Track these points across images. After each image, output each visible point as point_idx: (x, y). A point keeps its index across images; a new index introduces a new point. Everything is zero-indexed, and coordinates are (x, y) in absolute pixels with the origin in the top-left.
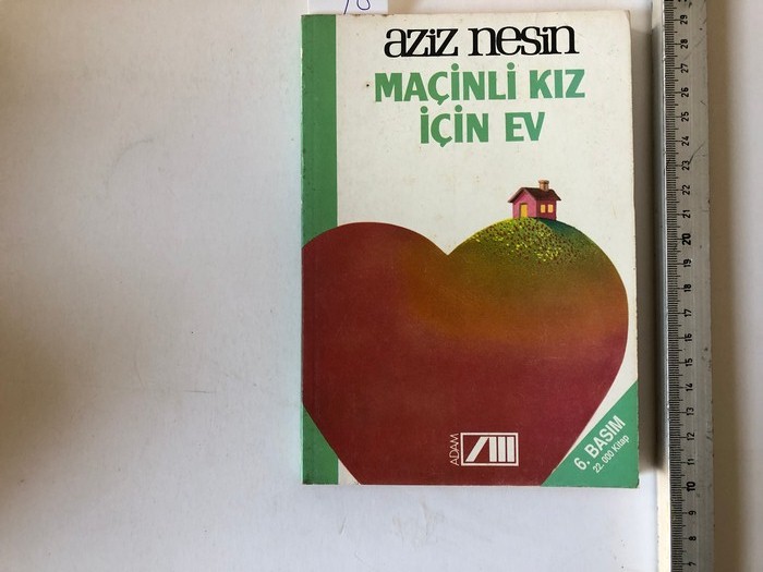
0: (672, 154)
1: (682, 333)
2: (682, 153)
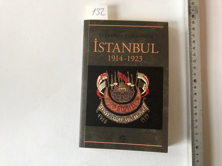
0: (191, 58)
1: (194, 106)
2: (194, 58)
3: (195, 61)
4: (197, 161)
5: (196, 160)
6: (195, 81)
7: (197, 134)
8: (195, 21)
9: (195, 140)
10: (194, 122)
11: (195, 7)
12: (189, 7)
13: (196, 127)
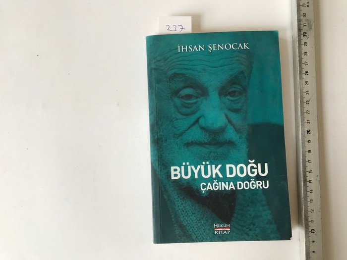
3: (308, 103)
4: (313, 252)
5: (311, 250)
6: (308, 132)
7: (312, 211)
8: (308, 41)
9: (310, 220)
10: (308, 193)
11: (307, 20)
12: (299, 21)
13: (311, 201)
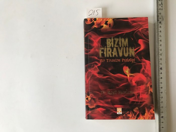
0: (158, 52)
1: (160, 87)
2: (160, 52)
3: (161, 55)
4: (162, 127)
5: (161, 127)
6: (161, 68)
7: (162, 107)
8: (161, 26)
9: (161, 111)
10: (161, 98)
11: (162, 16)
12: (158, 16)
13: (162, 102)
